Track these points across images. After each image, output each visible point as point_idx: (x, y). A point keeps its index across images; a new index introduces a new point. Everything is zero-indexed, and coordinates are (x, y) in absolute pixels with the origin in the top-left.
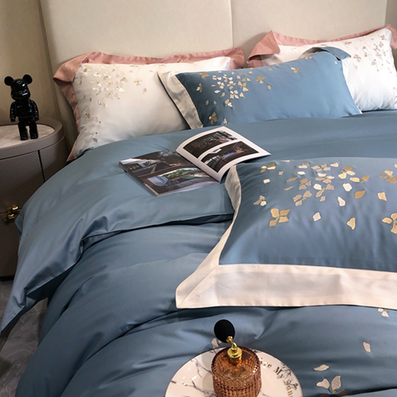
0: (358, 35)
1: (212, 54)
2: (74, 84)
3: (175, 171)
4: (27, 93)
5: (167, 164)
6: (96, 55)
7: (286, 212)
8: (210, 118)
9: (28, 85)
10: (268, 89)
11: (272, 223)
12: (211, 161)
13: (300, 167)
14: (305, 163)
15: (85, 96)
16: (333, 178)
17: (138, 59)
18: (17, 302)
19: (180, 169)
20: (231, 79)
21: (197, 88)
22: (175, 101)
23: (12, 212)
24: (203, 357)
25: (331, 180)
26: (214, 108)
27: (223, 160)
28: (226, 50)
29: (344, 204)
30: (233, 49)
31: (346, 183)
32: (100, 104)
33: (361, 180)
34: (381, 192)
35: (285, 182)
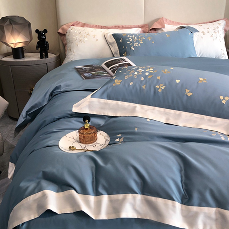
1: (133, 26)
2: (66, 35)
3: (96, 72)
5: (94, 69)
7: (120, 81)
8: (124, 54)
11: (114, 85)
12: (113, 70)
15: (70, 41)
17: (98, 26)
18: (23, 117)
19: (99, 72)
20: (136, 37)
21: (120, 40)
22: (110, 46)
23: (33, 90)
25: (143, 71)
26: (126, 50)
28: (140, 25)
29: (143, 80)
30: (144, 25)
31: (147, 72)
32: (76, 45)
33: (154, 72)
34: (159, 76)
35: (126, 71)
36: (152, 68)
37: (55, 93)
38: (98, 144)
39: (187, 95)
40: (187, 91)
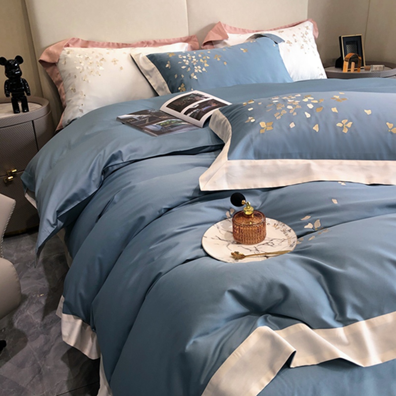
0: (287, 26)
1: (172, 40)
2: (59, 65)
3: (165, 121)
4: (19, 72)
5: (157, 117)
6: (75, 40)
7: (271, 124)
8: (179, 88)
9: (20, 65)
10: (224, 65)
11: (262, 131)
12: (192, 114)
13: (273, 99)
14: (276, 97)
15: (70, 74)
16: (299, 101)
17: (111, 44)
18: (50, 223)
19: (169, 120)
20: (194, 57)
21: (166, 65)
22: (147, 77)
25: (299, 103)
26: (182, 80)
27: (203, 112)
28: (183, 38)
29: (310, 116)
30: (189, 37)
31: (309, 103)
32: (84, 80)
33: (319, 101)
34: (334, 107)
35: (265, 107)
36: (309, 96)
37: (113, 168)
38: (274, 240)
39: (391, 133)
40: (390, 125)
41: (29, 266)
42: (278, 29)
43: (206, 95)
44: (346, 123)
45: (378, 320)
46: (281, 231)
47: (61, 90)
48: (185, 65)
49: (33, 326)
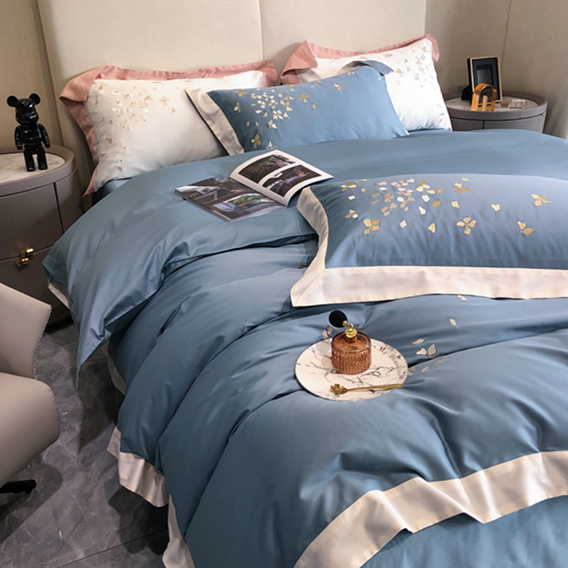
0: (397, 46)
1: (240, 67)
2: (88, 104)
3: (239, 197)
4: (35, 116)
5: (228, 190)
6: (108, 69)
7: (377, 222)
8: (253, 141)
9: (36, 106)
10: (313, 109)
11: (367, 232)
12: (274, 186)
13: (380, 184)
14: (384, 181)
15: (103, 119)
16: (412, 191)
17: (157, 74)
18: (96, 335)
19: (244, 195)
20: (272, 97)
21: (234, 108)
22: (208, 122)
23: (27, 255)
24: (317, 346)
25: (412, 193)
26: (256, 130)
27: (288, 185)
28: (255, 63)
29: (425, 213)
30: (263, 62)
31: (424, 195)
32: (124, 127)
33: (436, 192)
34: (454, 201)
35: (371, 197)
36: (424, 183)
37: (176, 265)
38: (381, 369)
39: (523, 235)
40: (522, 225)
41: (53, 378)
42: (385, 50)
43: (291, 158)
44: (469, 222)
45: (498, 469)
46: (390, 357)
47: (90, 138)
48: (261, 109)
49: (68, 460)
